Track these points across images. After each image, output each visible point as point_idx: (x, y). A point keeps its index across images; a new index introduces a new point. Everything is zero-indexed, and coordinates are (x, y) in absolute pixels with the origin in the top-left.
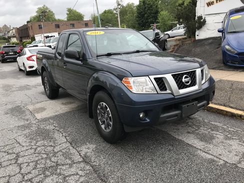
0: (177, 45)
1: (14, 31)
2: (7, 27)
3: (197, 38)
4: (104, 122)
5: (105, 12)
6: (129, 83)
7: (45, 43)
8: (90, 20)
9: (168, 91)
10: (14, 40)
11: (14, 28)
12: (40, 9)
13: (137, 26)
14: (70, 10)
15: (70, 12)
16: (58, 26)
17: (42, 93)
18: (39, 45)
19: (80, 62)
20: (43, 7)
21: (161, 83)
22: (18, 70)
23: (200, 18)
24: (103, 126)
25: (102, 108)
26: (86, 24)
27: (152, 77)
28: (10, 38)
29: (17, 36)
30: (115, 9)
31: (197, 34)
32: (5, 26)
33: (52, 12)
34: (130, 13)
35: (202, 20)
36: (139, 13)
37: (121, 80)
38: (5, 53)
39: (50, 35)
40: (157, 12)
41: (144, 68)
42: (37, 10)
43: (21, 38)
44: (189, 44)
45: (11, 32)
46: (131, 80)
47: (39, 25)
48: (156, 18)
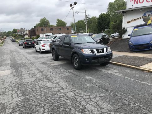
0: (113, 41)
1: (27, 31)
2: (23, 29)
3: (123, 38)
4: (75, 64)
5: (79, 21)
6: (83, 51)
7: (46, 39)
8: (70, 26)
9: (94, 54)
10: (27, 37)
11: (27, 30)
12: (42, 19)
13: (97, 30)
14: (58, 20)
15: (59, 21)
16: (52, 29)
17: (51, 59)
18: (42, 39)
19: (69, 46)
20: (44, 19)
21: (92, 51)
22: (35, 51)
23: (124, 28)
24: (75, 65)
25: (75, 59)
26: (67, 28)
27: (90, 49)
28: (24, 35)
29: (29, 34)
30: (85, 20)
31: (123, 36)
32: (22, 28)
33: (48, 21)
34: (93, 22)
35: (125, 30)
36: (99, 23)
37: (81, 50)
38: (27, 43)
39: (48, 34)
40: (109, 22)
41: (87, 47)
42: (40, 20)
43: (31, 35)
44: (119, 41)
45: (25, 32)
46: (84, 50)
47: (42, 29)
48: (108, 26)
